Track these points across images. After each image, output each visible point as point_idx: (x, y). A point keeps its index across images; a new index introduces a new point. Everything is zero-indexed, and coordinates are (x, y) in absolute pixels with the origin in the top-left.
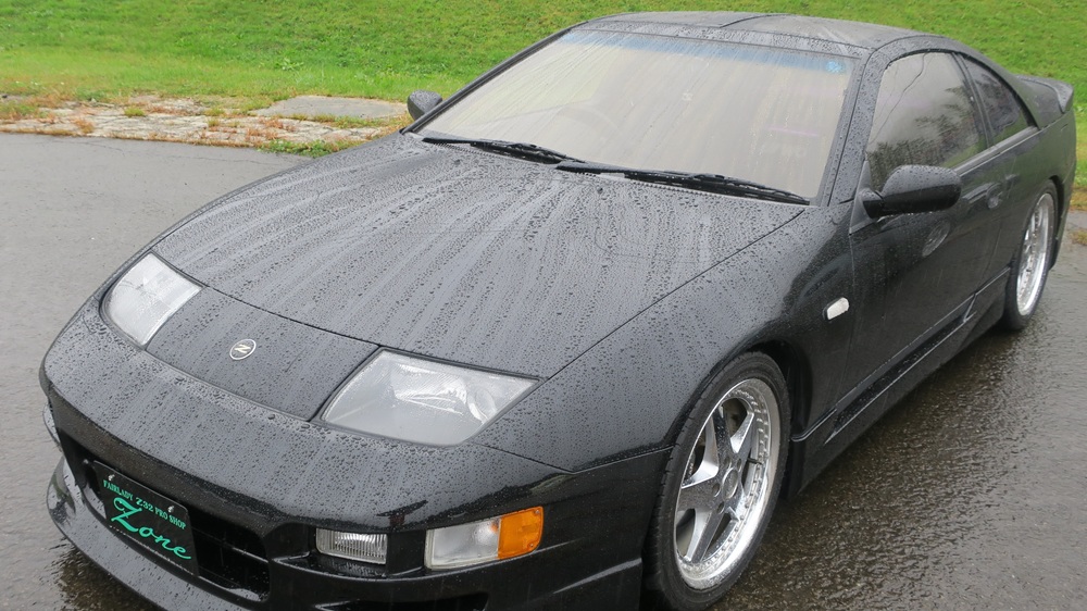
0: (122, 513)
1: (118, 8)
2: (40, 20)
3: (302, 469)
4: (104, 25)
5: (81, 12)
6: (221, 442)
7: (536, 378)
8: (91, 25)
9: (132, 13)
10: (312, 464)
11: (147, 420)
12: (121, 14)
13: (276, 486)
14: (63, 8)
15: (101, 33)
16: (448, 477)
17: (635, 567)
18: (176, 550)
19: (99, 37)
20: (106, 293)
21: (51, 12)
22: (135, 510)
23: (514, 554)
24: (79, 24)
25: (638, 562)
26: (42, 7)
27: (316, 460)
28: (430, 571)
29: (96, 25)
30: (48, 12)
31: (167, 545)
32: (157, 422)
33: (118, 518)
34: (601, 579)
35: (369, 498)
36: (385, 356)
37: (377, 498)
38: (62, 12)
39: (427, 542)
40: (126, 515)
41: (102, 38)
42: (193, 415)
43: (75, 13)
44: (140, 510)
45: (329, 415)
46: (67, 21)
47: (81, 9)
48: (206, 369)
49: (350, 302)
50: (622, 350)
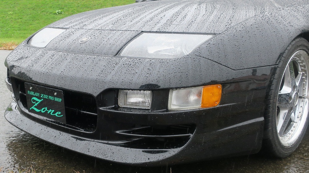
0: (35, 104)
1: (30, 27)
2: (6, 31)
3: (113, 69)
4: (25, 32)
5: (18, 29)
6: (77, 65)
7: (215, 34)
8: (21, 32)
9: (34, 28)
10: (117, 67)
11: (46, 64)
12: (30, 29)
13: (102, 75)
14: (13, 28)
15: (25, 34)
16: (179, 67)
17: (261, 121)
18: (56, 114)
19: (24, 35)
20: (30, 39)
21: (10, 29)
22: (40, 101)
23: (209, 106)
24: (18, 31)
25: (262, 119)
26: (7, 28)
27: (119, 65)
28: (171, 111)
29: (23, 32)
30: (9, 29)
31: (53, 113)
32: (51, 63)
33: (33, 108)
34: (246, 125)
35: (144, 75)
36: (144, 34)
37: (147, 75)
38: (13, 29)
39: (169, 97)
40: (36, 105)
41: (25, 35)
42: (65, 59)
43: (16, 29)
44: (42, 100)
45: (123, 53)
46: (14, 31)
47: (19, 28)
48: (69, 48)
49: (127, 23)
50: (252, 25)
